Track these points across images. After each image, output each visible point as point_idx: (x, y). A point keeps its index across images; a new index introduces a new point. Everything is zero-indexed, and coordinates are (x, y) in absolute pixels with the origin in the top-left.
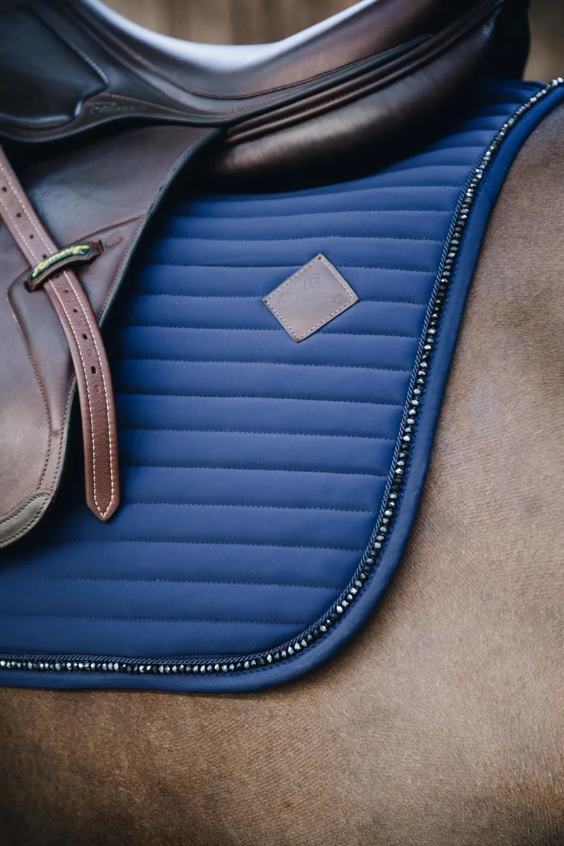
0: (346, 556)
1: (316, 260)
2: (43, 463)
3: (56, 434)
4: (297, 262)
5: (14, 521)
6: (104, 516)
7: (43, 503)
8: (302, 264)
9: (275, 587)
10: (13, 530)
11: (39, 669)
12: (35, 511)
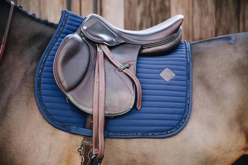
0: (181, 116)
1: (166, 69)
2: (131, 100)
3: (133, 95)
4: (163, 69)
5: (125, 110)
6: (139, 109)
7: (131, 107)
8: (164, 69)
9: (170, 121)
10: (125, 111)
11: (124, 135)
12: (129, 108)
